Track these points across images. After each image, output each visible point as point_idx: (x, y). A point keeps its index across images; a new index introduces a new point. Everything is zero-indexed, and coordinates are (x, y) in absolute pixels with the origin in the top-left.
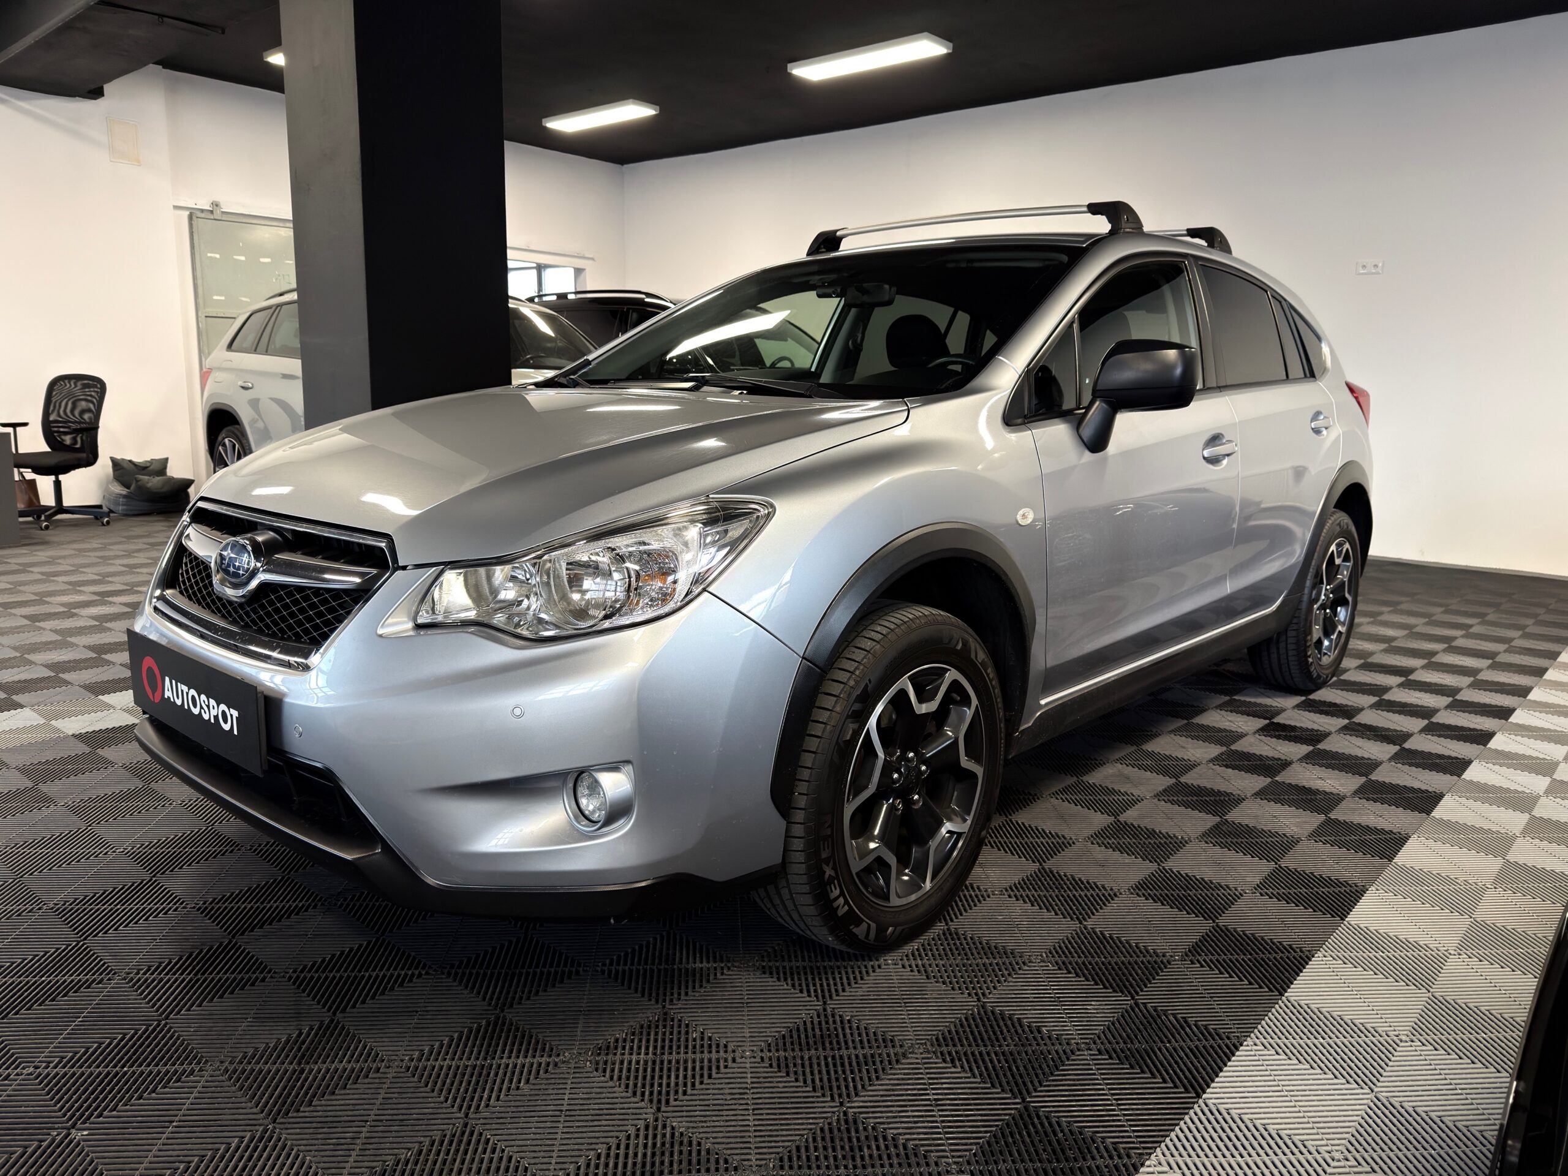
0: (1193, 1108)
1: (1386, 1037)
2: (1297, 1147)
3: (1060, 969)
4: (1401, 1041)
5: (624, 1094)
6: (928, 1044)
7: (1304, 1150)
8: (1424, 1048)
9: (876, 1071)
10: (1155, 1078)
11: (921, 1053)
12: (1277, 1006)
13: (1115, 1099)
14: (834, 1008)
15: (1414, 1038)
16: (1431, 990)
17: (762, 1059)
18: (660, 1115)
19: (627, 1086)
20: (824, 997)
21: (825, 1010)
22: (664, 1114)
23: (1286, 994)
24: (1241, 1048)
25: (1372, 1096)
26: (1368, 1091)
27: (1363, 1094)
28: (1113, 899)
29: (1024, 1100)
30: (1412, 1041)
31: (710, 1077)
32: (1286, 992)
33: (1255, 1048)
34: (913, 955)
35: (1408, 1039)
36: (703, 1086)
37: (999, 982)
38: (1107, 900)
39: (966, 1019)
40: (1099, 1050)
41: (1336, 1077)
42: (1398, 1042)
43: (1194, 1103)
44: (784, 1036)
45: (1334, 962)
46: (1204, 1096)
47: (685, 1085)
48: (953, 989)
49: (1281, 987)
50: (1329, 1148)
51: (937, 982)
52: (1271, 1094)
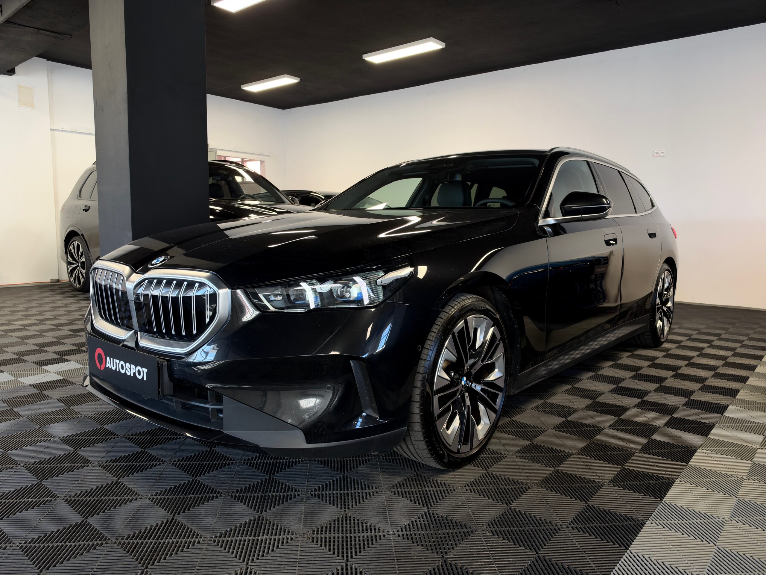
3: (493, 535)
12: (624, 556)
14: (352, 564)
16: (718, 545)
20: (347, 556)
23: (630, 549)
28: (527, 490)
34: (406, 528)
37: (456, 544)
38: (524, 491)
39: (433, 569)
45: (658, 527)
48: (428, 549)
49: (627, 543)
51: (418, 546)
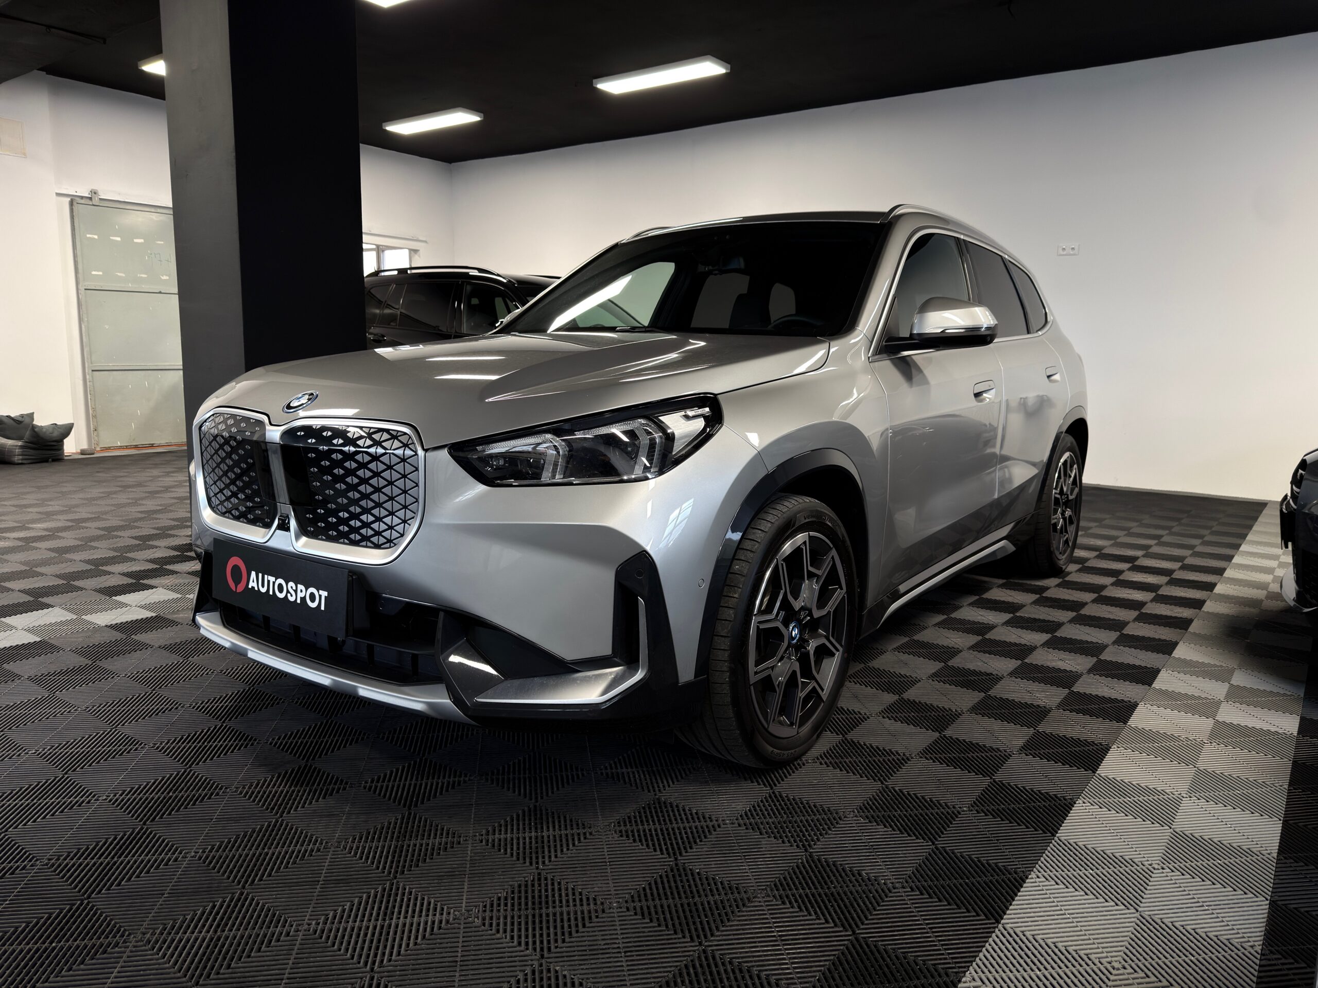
0: (994, 932)
1: (1142, 866)
2: (1083, 960)
4: (1154, 869)
5: (511, 944)
6: (768, 889)
7: (1090, 963)
8: (1173, 874)
9: (726, 914)
10: (960, 909)
11: (763, 897)
12: (1051, 845)
13: (930, 928)
14: (684, 863)
15: (1164, 866)
16: (1172, 827)
17: (628, 909)
18: (543, 961)
19: (512, 937)
21: (677, 865)
22: (548, 960)
23: (1057, 835)
24: (1027, 881)
25: (1137, 915)
26: (1134, 911)
27: (1130, 913)
28: (906, 763)
29: (854, 932)
30: (1163, 869)
31: (584, 926)
32: (1057, 833)
33: (1038, 880)
35: (1160, 867)
36: (579, 934)
39: (797, 866)
40: (911, 888)
41: (1107, 901)
42: (1152, 870)
43: (994, 928)
44: (644, 889)
46: (1003, 921)
47: (563, 934)
49: (1053, 829)
50: (1109, 960)
51: (769, 837)
52: (1056, 917)
